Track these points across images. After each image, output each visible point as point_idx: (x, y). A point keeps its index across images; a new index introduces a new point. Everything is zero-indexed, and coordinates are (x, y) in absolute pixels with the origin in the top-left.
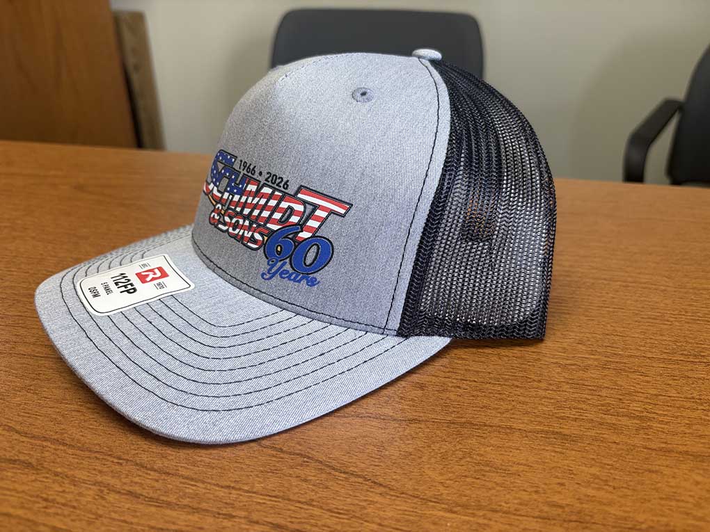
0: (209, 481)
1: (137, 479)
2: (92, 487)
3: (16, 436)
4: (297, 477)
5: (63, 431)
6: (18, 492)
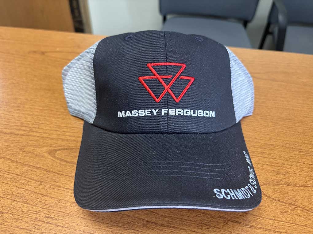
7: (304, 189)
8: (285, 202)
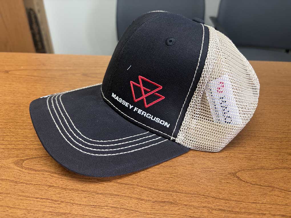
0: (245, 201)
1: (218, 204)
2: (204, 209)
3: (156, 191)
4: (275, 195)
5: (173, 187)
6: (177, 215)
7: (277, 171)
8: (262, 185)
